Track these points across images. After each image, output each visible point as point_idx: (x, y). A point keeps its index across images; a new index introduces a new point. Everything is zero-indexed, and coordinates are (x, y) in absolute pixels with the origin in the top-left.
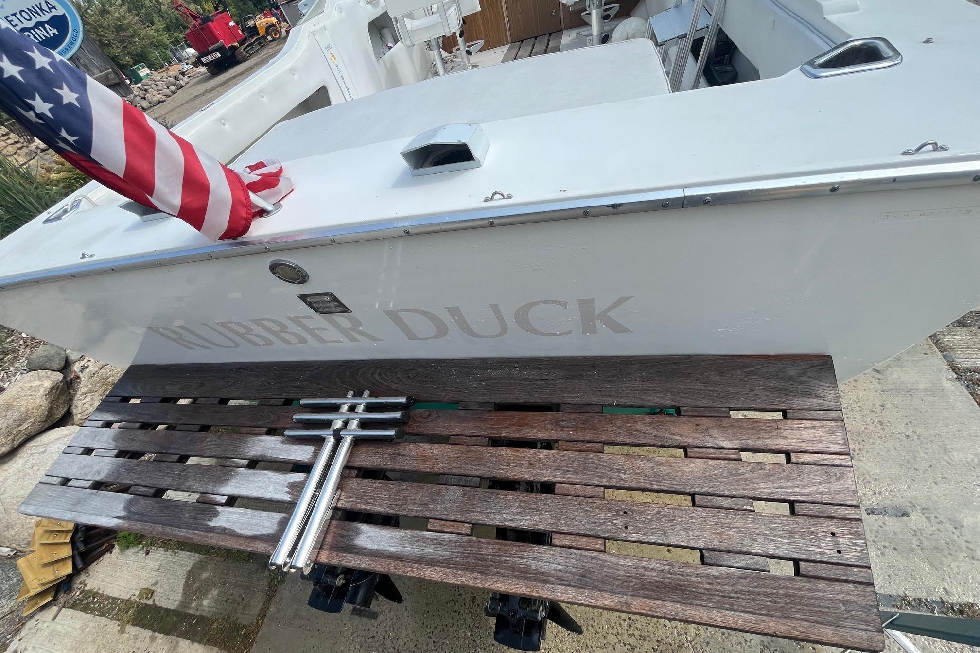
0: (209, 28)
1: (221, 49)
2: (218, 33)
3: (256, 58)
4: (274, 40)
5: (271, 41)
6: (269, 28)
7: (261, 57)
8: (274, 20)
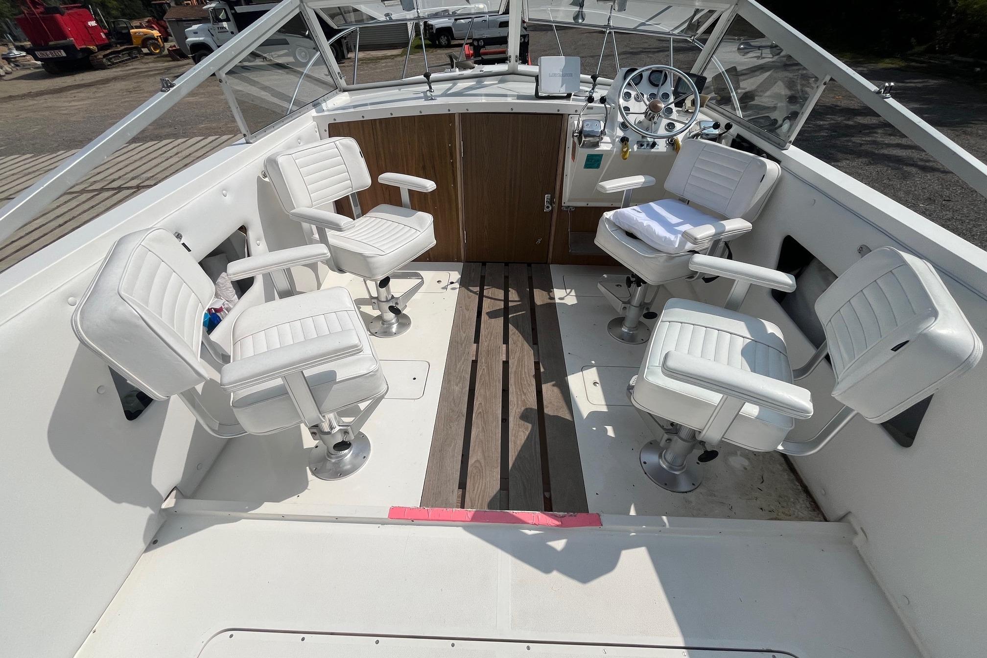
0: (56, 23)
1: (68, 48)
2: (68, 29)
3: (119, 69)
4: (151, 54)
5: (146, 54)
6: (147, 41)
7: (127, 70)
8: (156, 33)
